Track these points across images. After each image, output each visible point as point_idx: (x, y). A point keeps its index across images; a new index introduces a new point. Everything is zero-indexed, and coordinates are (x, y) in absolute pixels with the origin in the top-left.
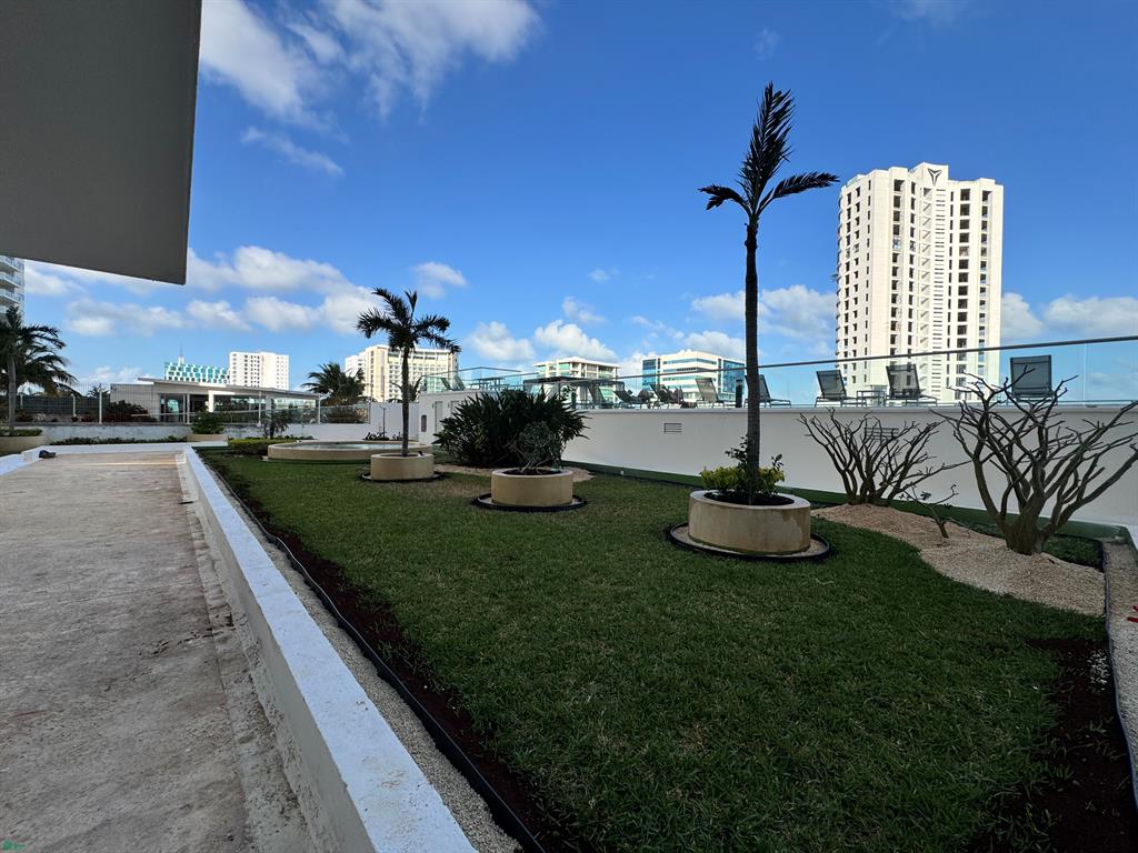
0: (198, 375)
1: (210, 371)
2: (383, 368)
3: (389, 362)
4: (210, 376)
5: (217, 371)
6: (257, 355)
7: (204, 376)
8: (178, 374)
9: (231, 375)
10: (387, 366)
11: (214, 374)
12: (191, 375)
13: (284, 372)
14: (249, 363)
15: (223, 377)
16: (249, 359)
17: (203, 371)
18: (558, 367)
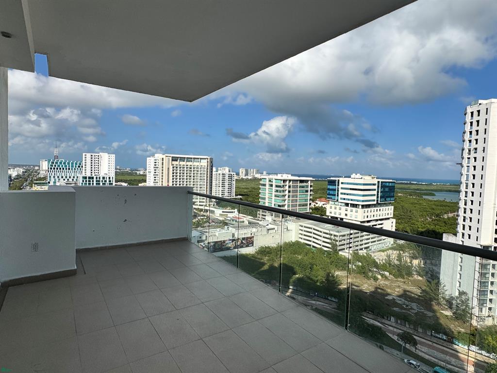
0: (66, 166)
1: (72, 163)
2: (168, 169)
3: (172, 165)
4: (72, 166)
5: (76, 164)
6: (98, 154)
7: (69, 166)
8: (55, 166)
9: (84, 166)
10: (171, 167)
11: (74, 165)
12: (62, 166)
13: (113, 162)
14: (93, 159)
15: (79, 167)
16: (93, 157)
17: (69, 164)
18: (274, 181)
